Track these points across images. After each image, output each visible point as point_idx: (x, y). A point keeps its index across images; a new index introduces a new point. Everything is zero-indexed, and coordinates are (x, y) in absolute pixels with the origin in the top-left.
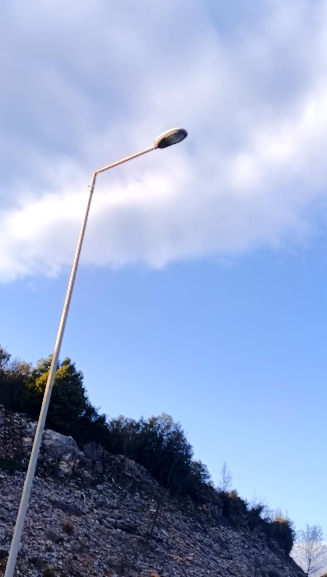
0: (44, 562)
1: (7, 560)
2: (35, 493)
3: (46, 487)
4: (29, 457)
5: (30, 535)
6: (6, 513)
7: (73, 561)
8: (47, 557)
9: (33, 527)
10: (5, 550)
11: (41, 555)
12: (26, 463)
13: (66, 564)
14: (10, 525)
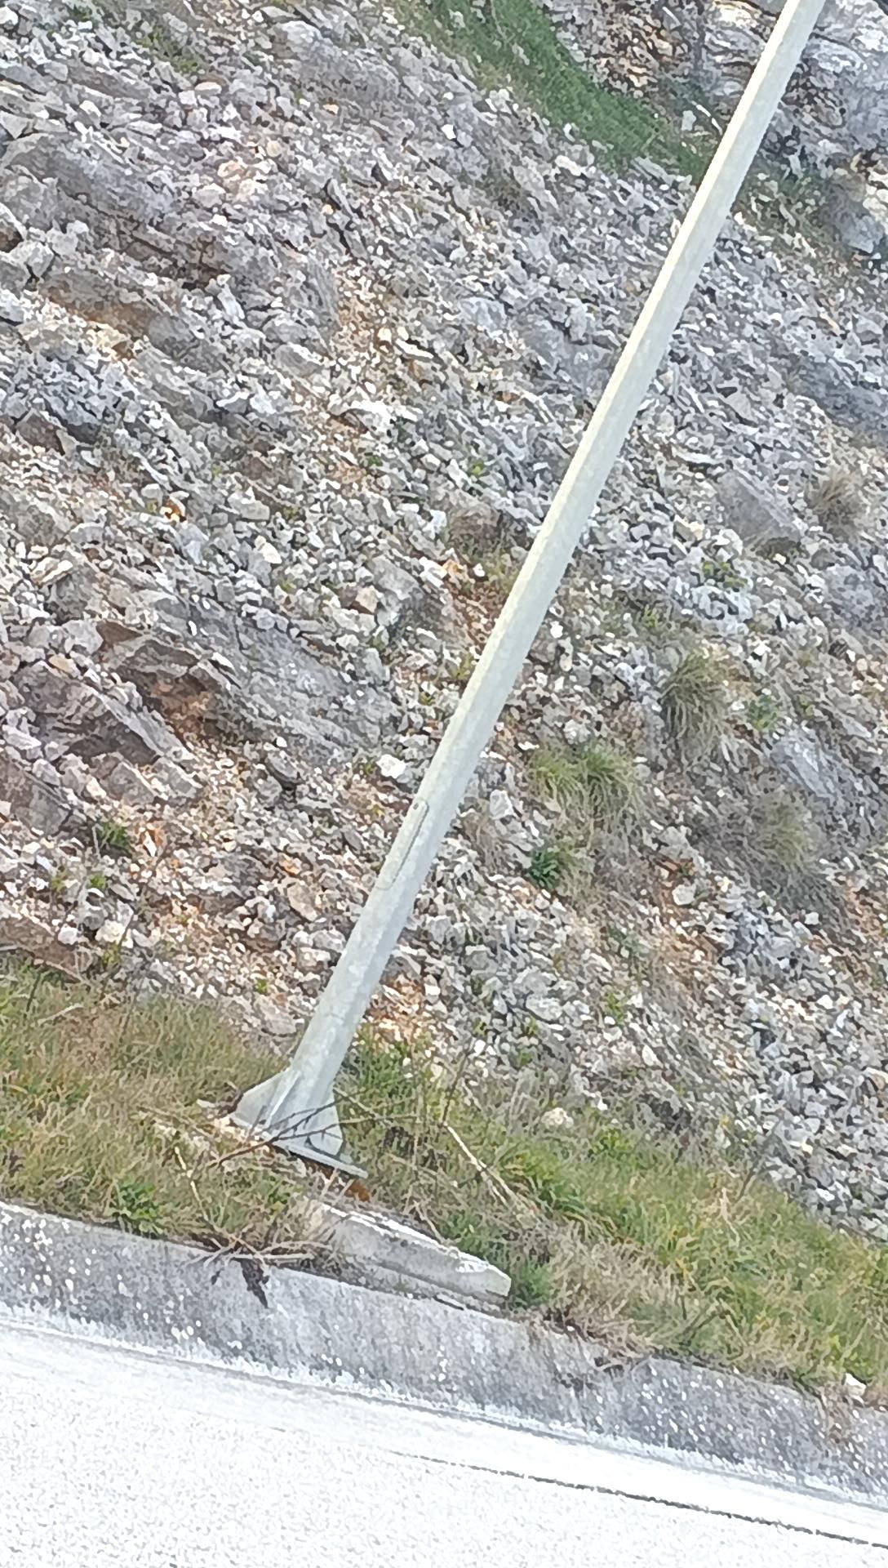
0: (686, 623)
1: (518, 563)
2: (710, 292)
3: (772, 277)
4: (724, 111)
5: (649, 481)
6: (558, 347)
7: (824, 657)
8: (705, 603)
9: (666, 450)
10: (517, 513)
11: (679, 585)
12: (701, 133)
13: (784, 661)
14: (563, 409)
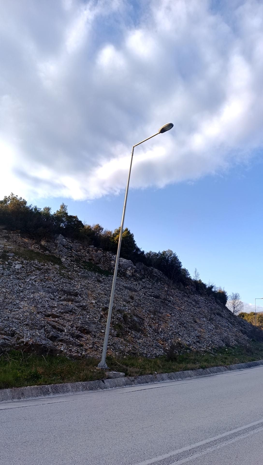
0: (123, 311)
1: (108, 310)
2: (117, 284)
3: (122, 281)
4: (114, 269)
5: (117, 300)
6: (107, 292)
7: (135, 310)
8: (124, 309)
9: (117, 297)
10: (107, 306)
11: (122, 308)
12: (113, 272)
13: (132, 311)
14: (108, 297)
